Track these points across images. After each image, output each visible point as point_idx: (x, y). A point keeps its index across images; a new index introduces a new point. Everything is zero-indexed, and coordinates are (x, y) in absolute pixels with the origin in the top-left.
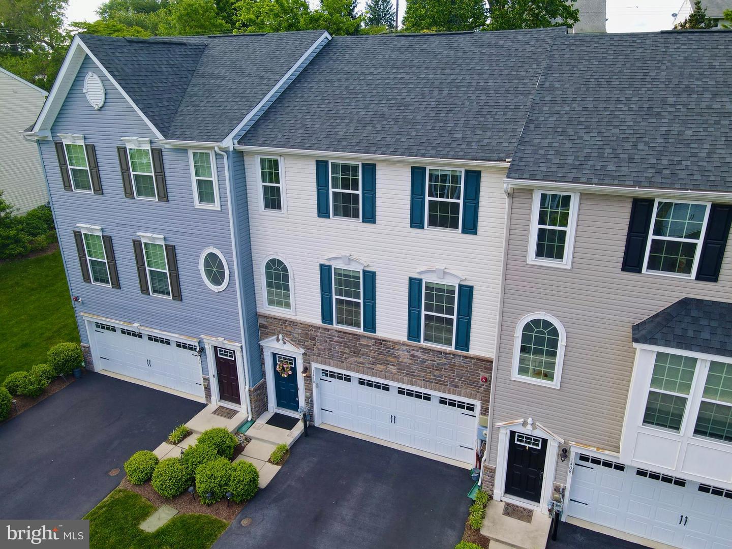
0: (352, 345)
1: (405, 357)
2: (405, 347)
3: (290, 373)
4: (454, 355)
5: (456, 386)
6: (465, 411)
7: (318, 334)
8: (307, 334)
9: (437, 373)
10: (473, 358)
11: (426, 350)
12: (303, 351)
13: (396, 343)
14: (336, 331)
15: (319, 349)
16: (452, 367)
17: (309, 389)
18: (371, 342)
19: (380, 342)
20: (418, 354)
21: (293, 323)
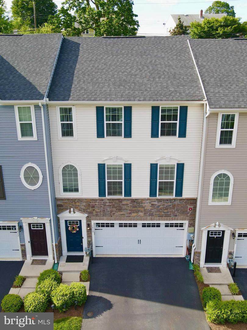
0: (117, 206)
1: (148, 206)
2: (148, 201)
3: (78, 229)
4: (175, 200)
5: (176, 216)
6: (179, 228)
7: (97, 203)
8: (90, 205)
9: (166, 211)
10: (185, 200)
11: (160, 200)
12: (86, 215)
13: (143, 200)
14: (108, 200)
15: (97, 212)
16: (174, 206)
17: (89, 236)
18: (129, 202)
19: (134, 201)
20: (156, 203)
21: (80, 200)
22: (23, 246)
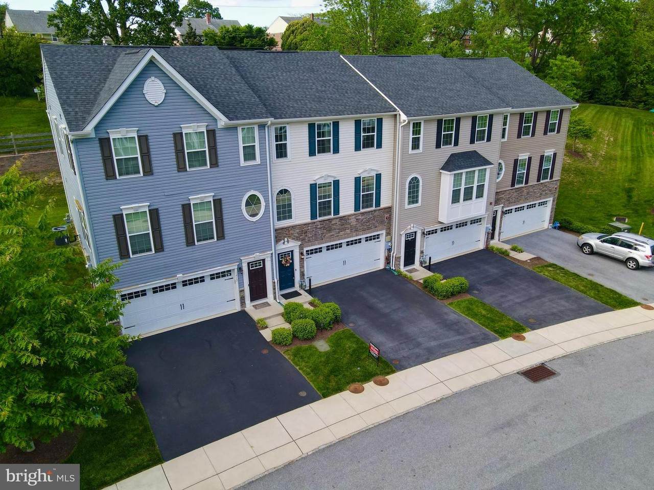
0: (327, 227)
1: (353, 221)
2: (353, 217)
3: (291, 261)
4: (375, 211)
5: (376, 227)
6: (376, 240)
7: (310, 228)
8: (303, 231)
9: (368, 224)
10: (382, 209)
11: (363, 214)
12: (300, 243)
13: (349, 216)
14: (319, 222)
15: (309, 238)
16: (374, 217)
17: (302, 266)
18: (338, 220)
19: (342, 218)
20: (360, 217)
21: (293, 227)
22: (242, 291)
